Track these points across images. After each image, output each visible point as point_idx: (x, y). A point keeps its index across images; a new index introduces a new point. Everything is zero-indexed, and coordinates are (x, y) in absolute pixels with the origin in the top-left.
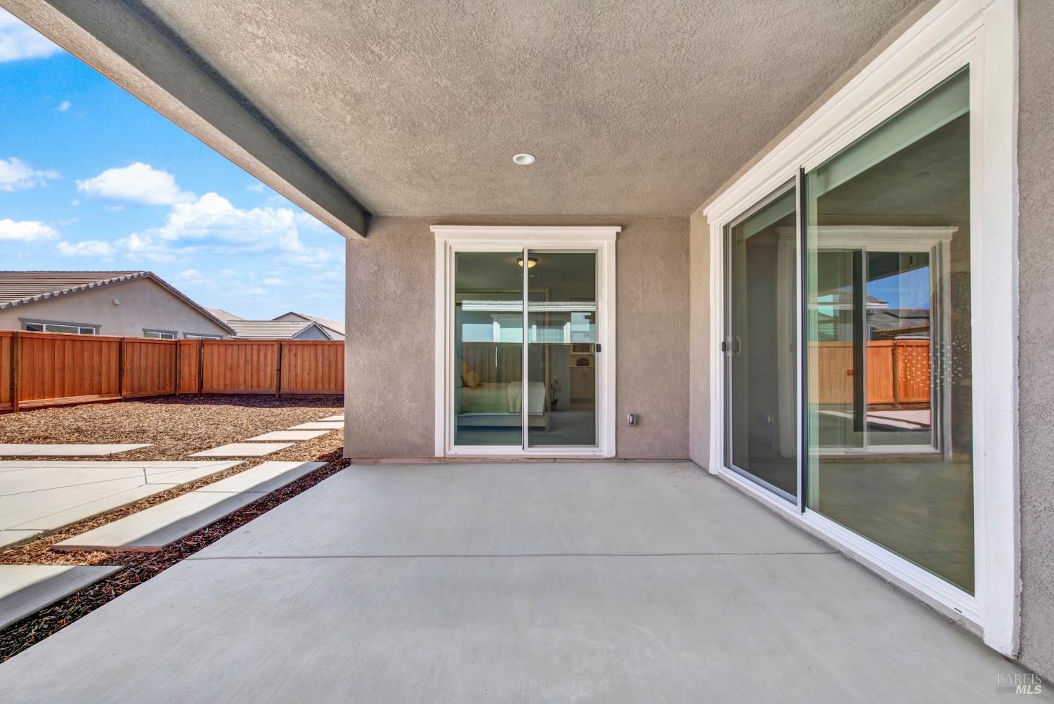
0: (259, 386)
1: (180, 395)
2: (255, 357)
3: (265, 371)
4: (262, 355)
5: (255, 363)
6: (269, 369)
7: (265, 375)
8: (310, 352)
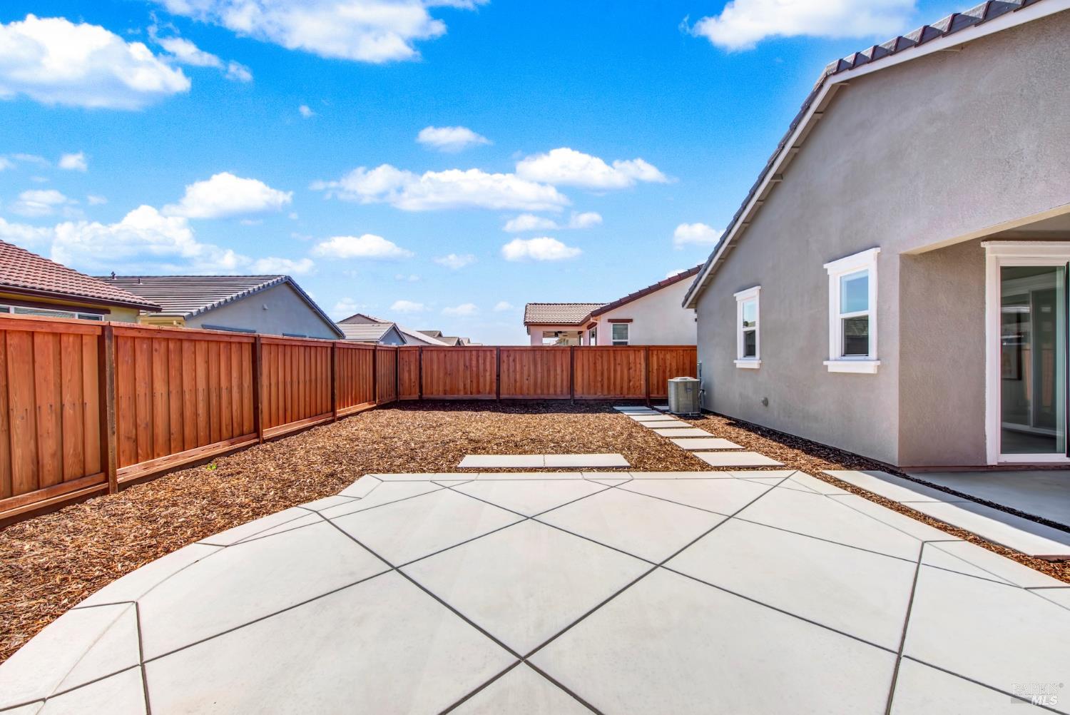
0: (479, 392)
1: (401, 401)
2: (474, 363)
3: (485, 376)
4: (481, 361)
5: (474, 369)
6: (488, 374)
7: (485, 381)
8: (529, 358)
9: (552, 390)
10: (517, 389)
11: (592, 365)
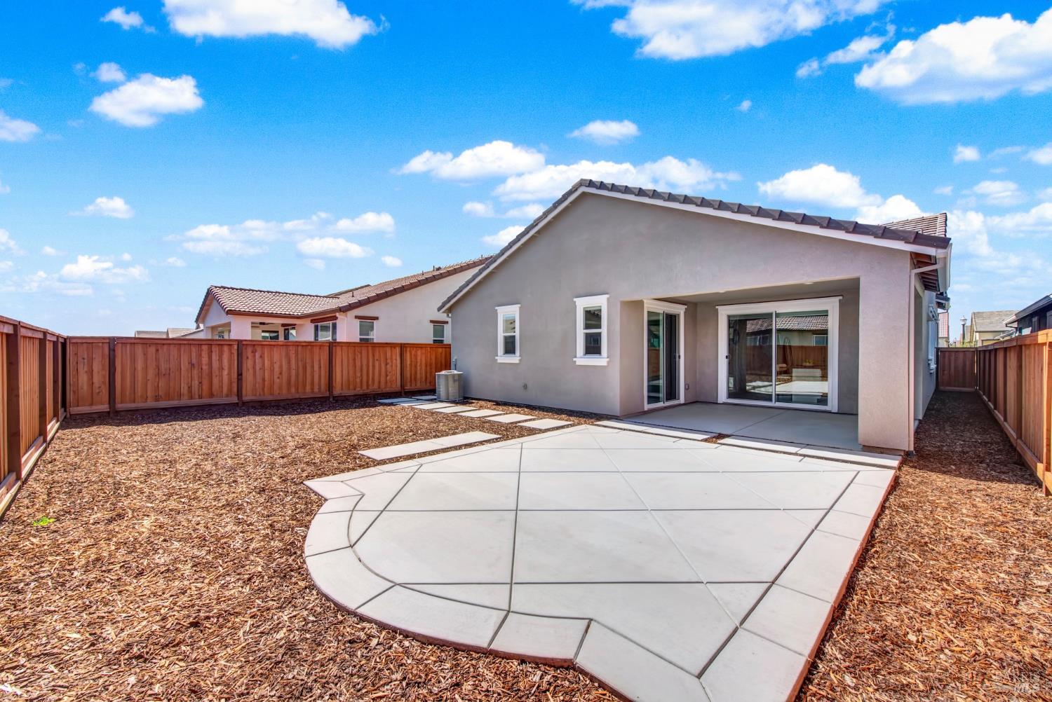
0: (212, 395)
2: (204, 360)
3: (221, 376)
4: (215, 358)
5: (205, 367)
6: (225, 372)
7: (221, 381)
9: (308, 388)
10: (266, 389)
11: (351, 361)
